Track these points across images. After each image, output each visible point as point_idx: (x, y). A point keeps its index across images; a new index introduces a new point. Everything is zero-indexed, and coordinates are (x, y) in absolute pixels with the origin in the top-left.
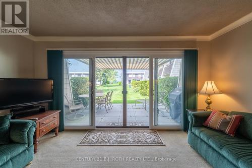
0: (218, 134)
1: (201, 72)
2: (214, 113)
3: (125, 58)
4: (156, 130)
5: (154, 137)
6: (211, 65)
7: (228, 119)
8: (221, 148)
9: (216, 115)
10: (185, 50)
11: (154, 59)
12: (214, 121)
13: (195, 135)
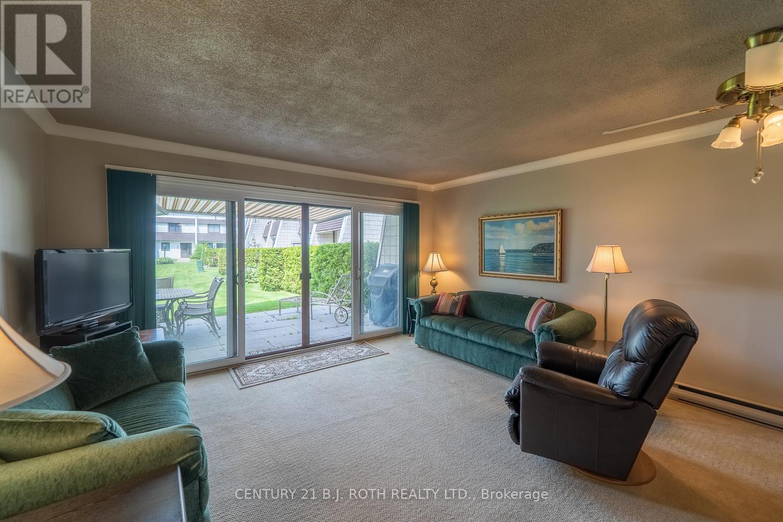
0: (449, 317)
1: (424, 240)
2: (442, 297)
3: (305, 207)
4: (363, 340)
5: (367, 349)
6: (434, 228)
7: (456, 299)
8: (453, 328)
9: (445, 298)
10: (404, 203)
11: (359, 213)
12: (444, 305)
13: (426, 328)
